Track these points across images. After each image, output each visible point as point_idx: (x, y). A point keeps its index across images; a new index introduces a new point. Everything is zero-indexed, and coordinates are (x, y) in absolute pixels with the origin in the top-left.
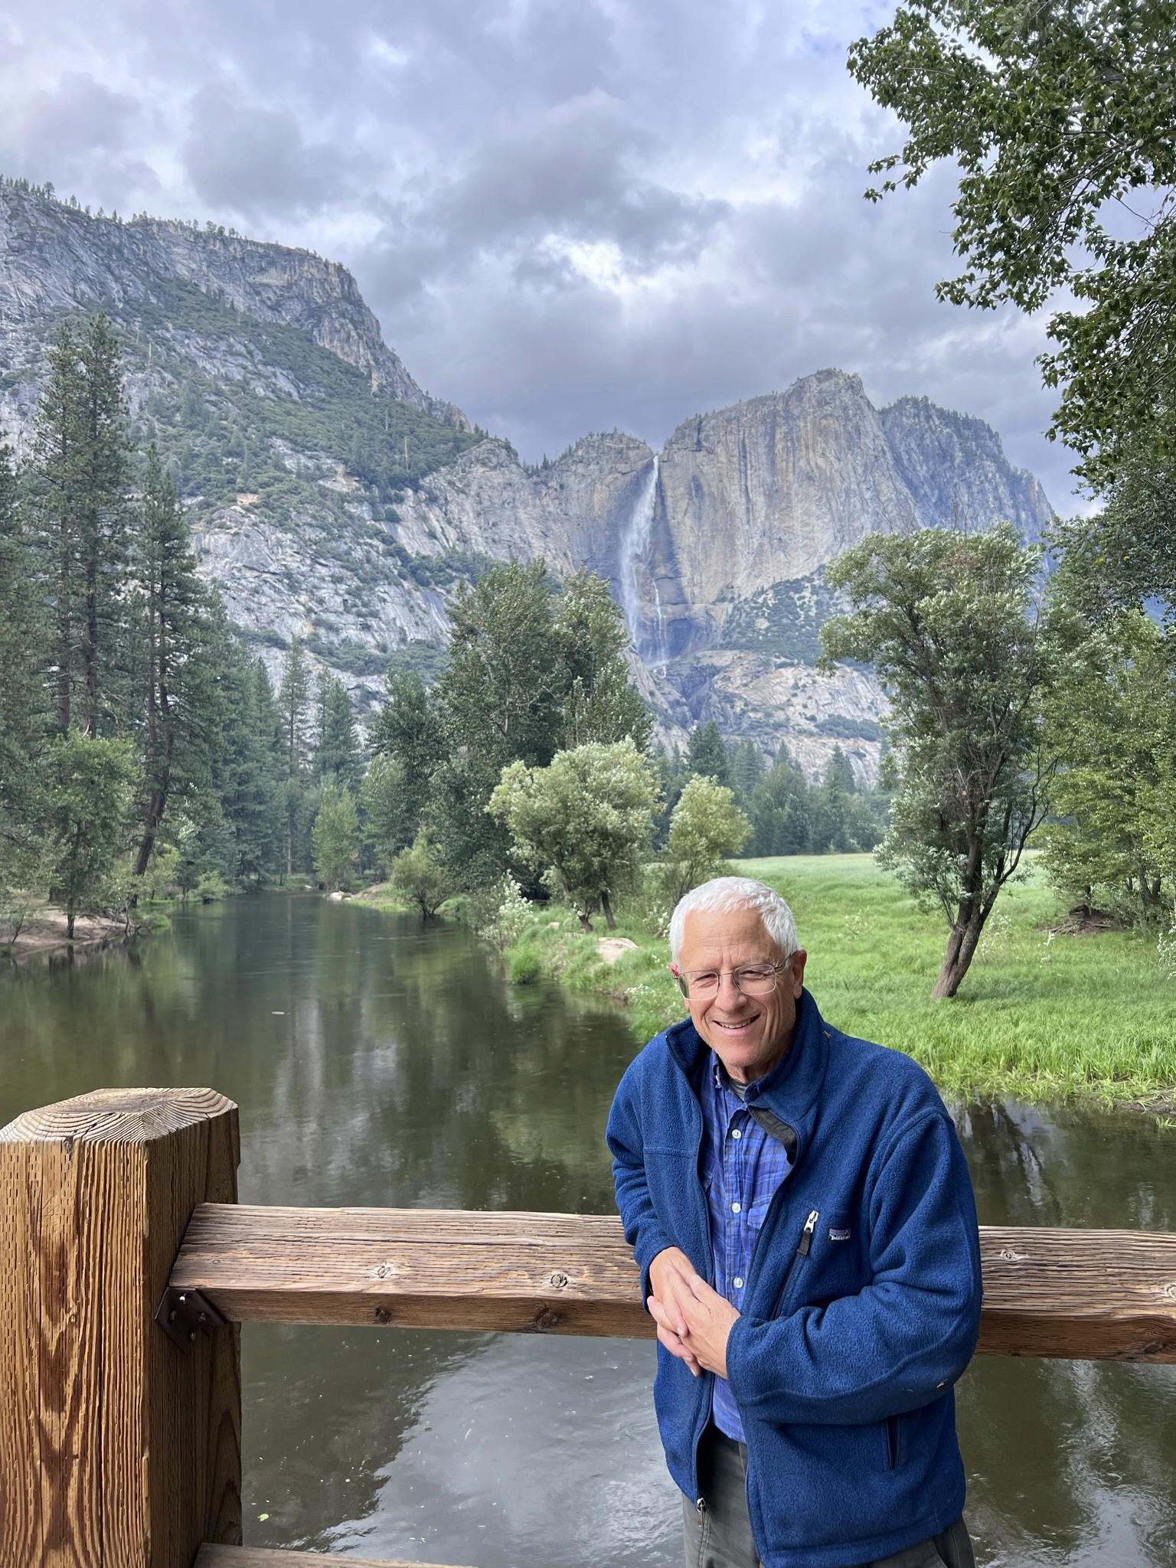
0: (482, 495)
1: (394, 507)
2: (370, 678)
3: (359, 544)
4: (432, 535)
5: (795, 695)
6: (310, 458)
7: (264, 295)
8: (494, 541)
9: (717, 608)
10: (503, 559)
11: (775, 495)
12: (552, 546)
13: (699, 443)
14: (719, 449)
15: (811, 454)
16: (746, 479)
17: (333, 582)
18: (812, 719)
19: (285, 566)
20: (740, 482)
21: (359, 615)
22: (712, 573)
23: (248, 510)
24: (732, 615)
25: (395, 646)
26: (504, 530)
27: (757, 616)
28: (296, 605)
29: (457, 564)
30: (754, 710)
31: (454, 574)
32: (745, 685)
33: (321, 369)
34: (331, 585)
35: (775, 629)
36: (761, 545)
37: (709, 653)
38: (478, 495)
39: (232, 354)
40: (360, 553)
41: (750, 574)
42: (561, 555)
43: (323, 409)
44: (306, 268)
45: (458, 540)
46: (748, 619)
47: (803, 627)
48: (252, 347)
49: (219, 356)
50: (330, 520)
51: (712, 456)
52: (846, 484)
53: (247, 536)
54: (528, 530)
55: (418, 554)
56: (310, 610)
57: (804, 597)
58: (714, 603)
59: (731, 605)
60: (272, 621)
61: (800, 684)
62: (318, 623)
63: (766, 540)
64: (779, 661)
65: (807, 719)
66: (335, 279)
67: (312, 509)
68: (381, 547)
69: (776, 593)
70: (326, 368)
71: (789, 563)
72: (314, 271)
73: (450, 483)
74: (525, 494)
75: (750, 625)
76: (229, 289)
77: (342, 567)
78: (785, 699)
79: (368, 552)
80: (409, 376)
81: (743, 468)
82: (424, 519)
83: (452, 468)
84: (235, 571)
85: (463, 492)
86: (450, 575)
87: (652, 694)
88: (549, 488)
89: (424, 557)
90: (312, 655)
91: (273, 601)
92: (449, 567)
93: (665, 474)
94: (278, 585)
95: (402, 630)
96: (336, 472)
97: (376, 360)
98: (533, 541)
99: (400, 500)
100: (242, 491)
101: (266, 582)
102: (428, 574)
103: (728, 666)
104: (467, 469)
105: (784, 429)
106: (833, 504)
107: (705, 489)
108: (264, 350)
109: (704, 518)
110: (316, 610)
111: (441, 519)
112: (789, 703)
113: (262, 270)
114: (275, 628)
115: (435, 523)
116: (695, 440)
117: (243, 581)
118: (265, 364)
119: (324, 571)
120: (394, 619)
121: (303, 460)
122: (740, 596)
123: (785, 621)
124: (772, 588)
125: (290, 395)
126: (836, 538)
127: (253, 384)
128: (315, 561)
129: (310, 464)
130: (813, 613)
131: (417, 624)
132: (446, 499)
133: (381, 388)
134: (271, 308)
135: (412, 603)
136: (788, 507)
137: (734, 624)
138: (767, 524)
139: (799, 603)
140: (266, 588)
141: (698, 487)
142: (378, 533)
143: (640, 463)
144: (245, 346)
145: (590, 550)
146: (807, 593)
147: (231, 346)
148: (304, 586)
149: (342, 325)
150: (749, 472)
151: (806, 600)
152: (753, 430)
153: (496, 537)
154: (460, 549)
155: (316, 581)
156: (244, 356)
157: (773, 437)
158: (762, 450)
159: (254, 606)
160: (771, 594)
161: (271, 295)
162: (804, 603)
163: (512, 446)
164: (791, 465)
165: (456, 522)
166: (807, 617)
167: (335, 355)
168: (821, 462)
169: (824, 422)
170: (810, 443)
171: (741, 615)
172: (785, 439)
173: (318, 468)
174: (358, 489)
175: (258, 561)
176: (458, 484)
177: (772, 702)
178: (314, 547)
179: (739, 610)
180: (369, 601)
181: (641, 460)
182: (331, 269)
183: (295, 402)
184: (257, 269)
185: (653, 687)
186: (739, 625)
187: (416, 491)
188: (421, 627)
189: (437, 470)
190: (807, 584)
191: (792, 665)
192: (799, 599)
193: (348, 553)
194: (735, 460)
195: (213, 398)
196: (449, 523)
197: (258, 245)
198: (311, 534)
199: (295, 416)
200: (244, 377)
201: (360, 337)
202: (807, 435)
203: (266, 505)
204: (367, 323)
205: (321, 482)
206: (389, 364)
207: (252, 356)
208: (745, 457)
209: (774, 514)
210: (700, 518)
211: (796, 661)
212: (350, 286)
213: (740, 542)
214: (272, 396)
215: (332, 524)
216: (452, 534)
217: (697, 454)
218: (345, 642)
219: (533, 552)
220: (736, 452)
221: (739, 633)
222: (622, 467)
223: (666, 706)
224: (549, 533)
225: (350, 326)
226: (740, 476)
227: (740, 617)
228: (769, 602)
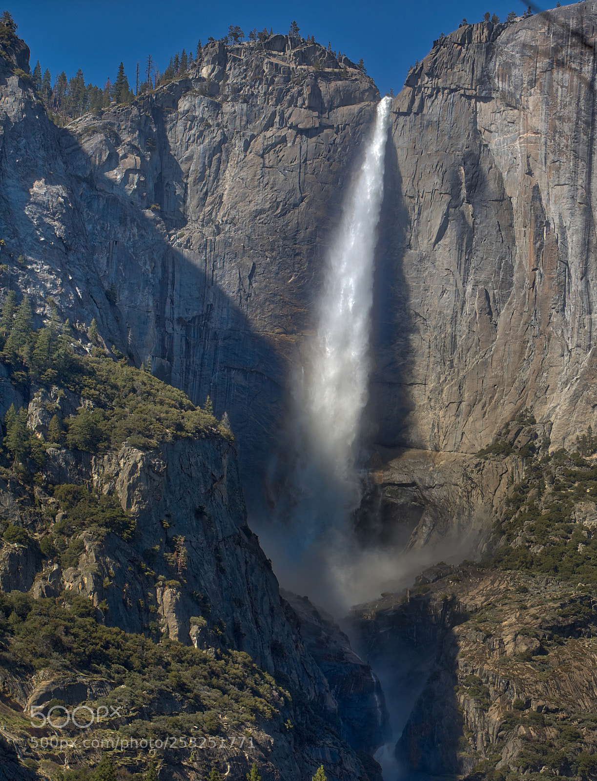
9: (488, 465)
13: (485, 80)
14: (532, 100)
16: (589, 175)
20: (573, 181)
22: (489, 382)
24: (523, 489)
41: (577, 395)
46: (556, 501)
58: (482, 454)
75: (560, 514)
93: (401, 143)
103: (487, 608)
107: (492, 186)
116: (478, 72)
122: (547, 443)
141: (476, 183)
143: (344, 110)
171: (543, 488)
181: (344, 103)
186: (534, 511)
194: (567, 128)
210: (471, 252)
217: (480, 104)
220: (570, 111)
221: (531, 530)
226: (576, 166)
227: (540, 494)
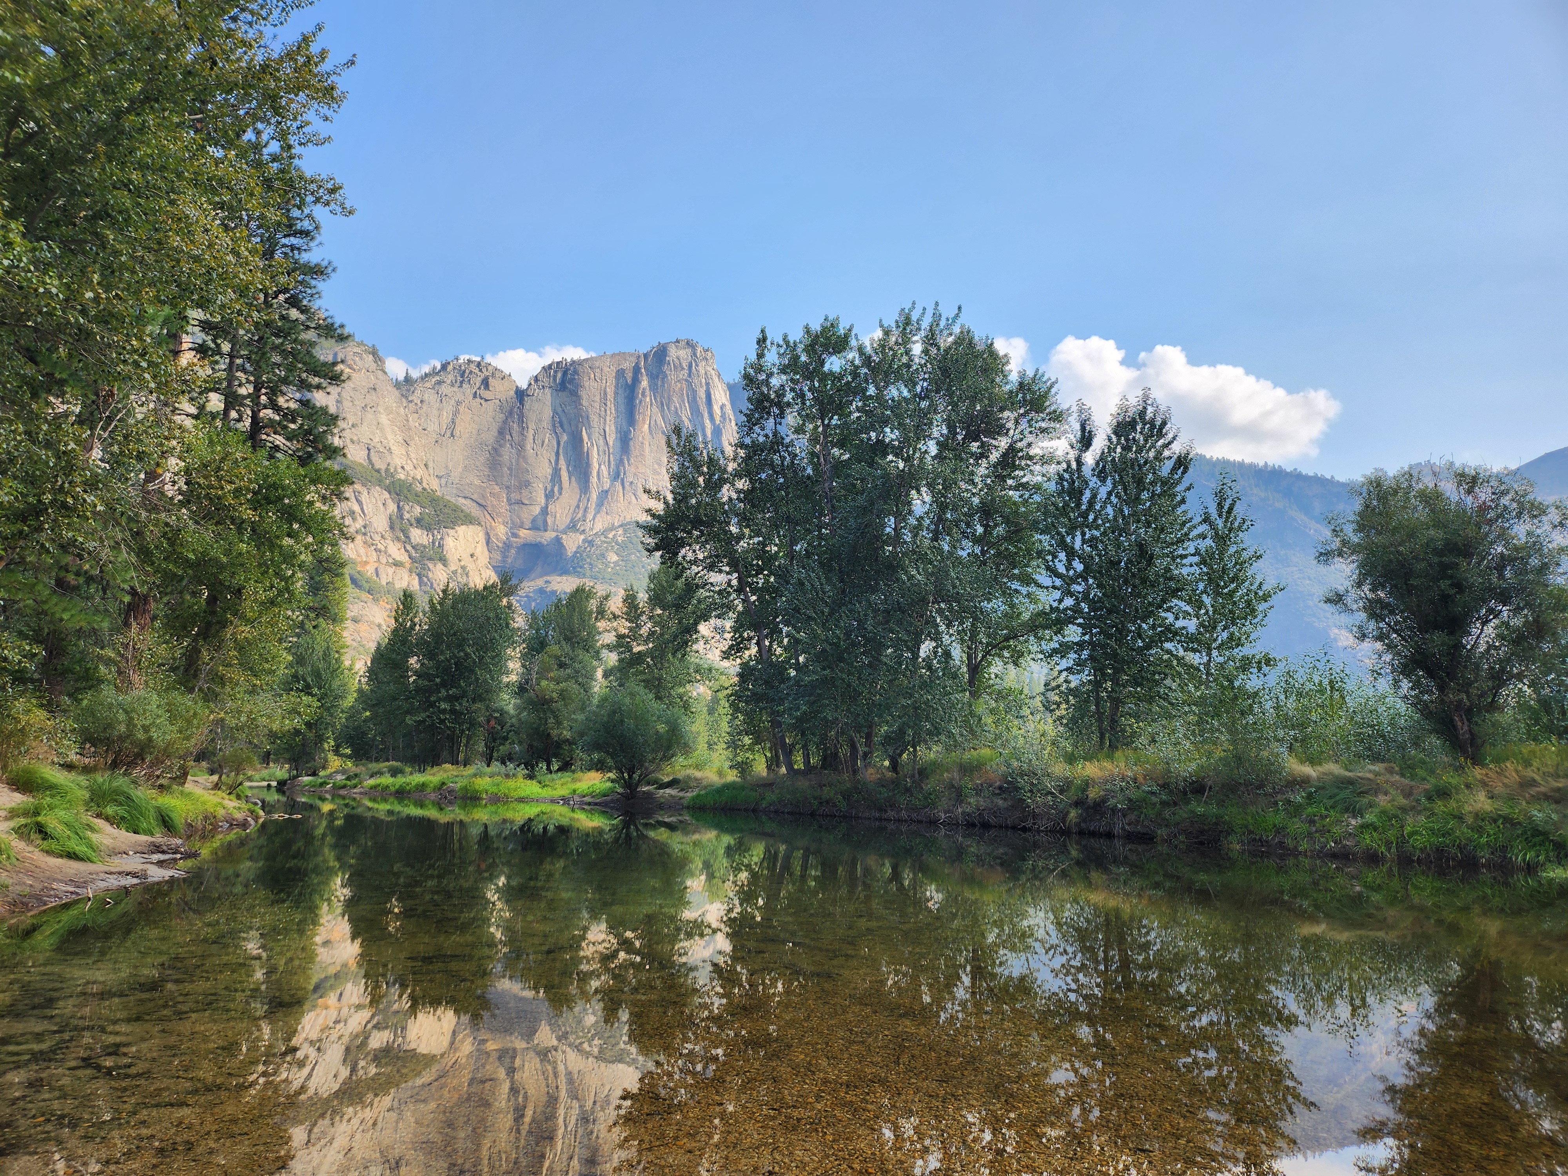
9: (568, 537)
11: (630, 443)
12: (413, 456)
13: (563, 383)
14: (583, 393)
16: (605, 424)
20: (599, 426)
24: (583, 546)
26: (365, 433)
27: (607, 549)
35: (623, 563)
36: (614, 486)
37: (559, 579)
42: (423, 467)
46: (597, 552)
51: (574, 398)
54: (390, 437)
58: (565, 533)
59: (582, 537)
63: (620, 481)
69: (626, 531)
75: (600, 557)
81: (603, 413)
88: (411, 401)
93: (527, 407)
98: (394, 447)
105: (643, 384)
107: (565, 427)
116: (560, 381)
122: (591, 529)
123: (632, 557)
124: (621, 526)
136: (641, 455)
137: (584, 555)
138: (622, 468)
141: (559, 425)
143: (504, 393)
150: (608, 418)
152: (615, 381)
153: (355, 438)
157: (633, 391)
158: (622, 400)
160: (620, 531)
164: (647, 418)
169: (679, 385)
170: (666, 401)
171: (592, 546)
172: (643, 394)
179: (589, 541)
181: (505, 390)
186: (589, 556)
208: (606, 404)
209: (629, 459)
213: (594, 480)
217: (560, 393)
219: (392, 459)
221: (589, 563)
222: (487, 394)
224: (412, 443)
227: (591, 549)
228: (619, 539)
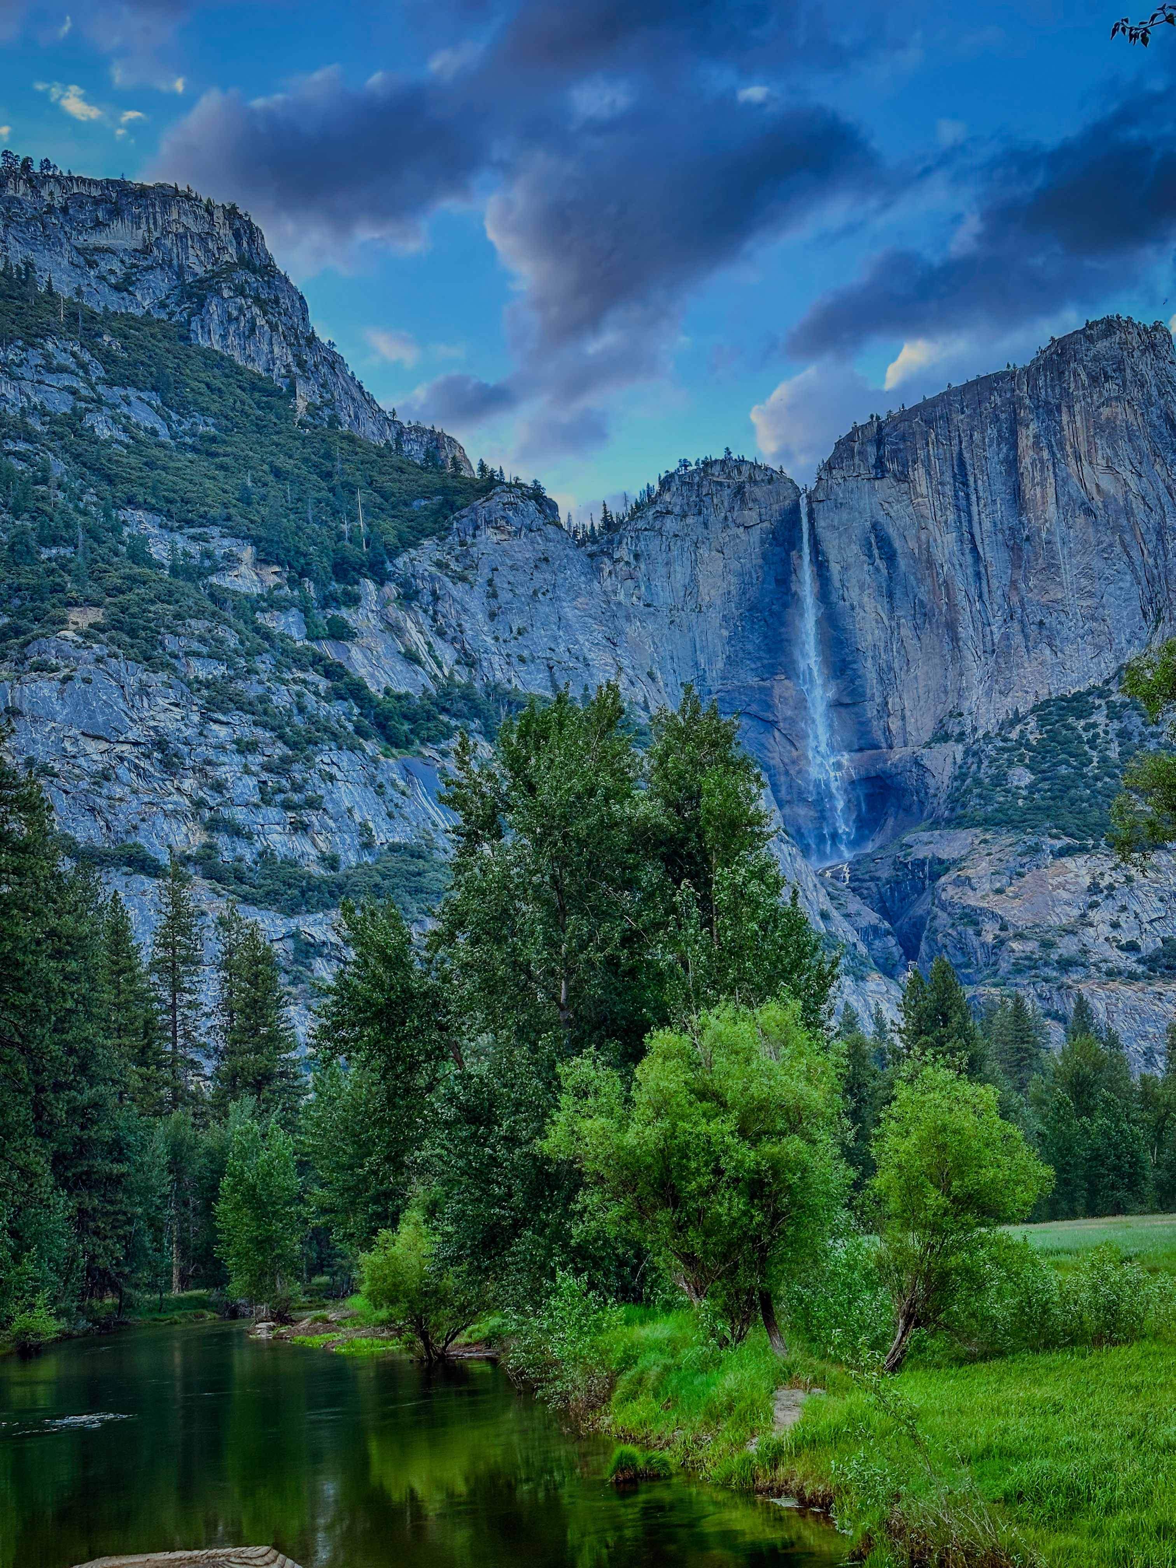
0: (497, 581)
1: (344, 613)
2: (310, 918)
3: (284, 682)
4: (411, 658)
5: (1094, 905)
6: (194, 538)
7: (104, 266)
8: (522, 660)
9: (934, 753)
10: (540, 691)
11: (1026, 546)
12: (626, 662)
13: (879, 464)
14: (917, 473)
15: (1087, 469)
16: (970, 521)
17: (240, 752)
18: (1132, 947)
19: (155, 728)
20: (959, 528)
21: (287, 806)
22: (920, 692)
23: (87, 636)
24: (964, 764)
25: (353, 859)
26: (540, 640)
27: (1010, 763)
28: (176, 798)
29: (461, 705)
30: (1020, 936)
31: (453, 723)
32: (999, 891)
33: (208, 385)
34: (237, 758)
35: (1046, 785)
36: (1006, 637)
37: (925, 836)
38: (490, 583)
39: (50, 370)
40: (287, 698)
41: (991, 689)
42: (645, 678)
43: (215, 455)
44: (175, 216)
45: (458, 662)
46: (993, 771)
47: (1097, 778)
48: (86, 357)
49: (28, 375)
50: (233, 642)
51: (904, 486)
52: (1156, 517)
53: (87, 681)
54: (583, 637)
55: (387, 692)
56: (200, 804)
57: (1095, 725)
58: (927, 745)
59: (961, 747)
60: (135, 828)
61: (1103, 884)
62: (212, 826)
63: (1016, 626)
64: (1058, 844)
65: (1121, 948)
66: (225, 232)
67: (199, 626)
68: (323, 684)
69: (1043, 721)
70: (217, 383)
71: (1063, 664)
72: (189, 221)
73: (439, 564)
74: (574, 574)
75: (999, 780)
76: (42, 260)
77: (255, 724)
78: (1076, 912)
79: (300, 695)
80: (361, 388)
81: (962, 502)
82: (395, 629)
83: (442, 539)
84: (67, 744)
85: (464, 579)
86: (447, 726)
87: (825, 916)
88: (618, 561)
89: (399, 698)
90: (206, 882)
91: (135, 792)
92: (445, 710)
93: (822, 523)
94: (143, 763)
95: (364, 826)
96: (239, 560)
97: (301, 364)
98: (590, 656)
99: (353, 600)
100: (72, 603)
101: (121, 759)
102: (407, 727)
103: (962, 859)
104: (469, 540)
105: (1033, 427)
106: (1135, 554)
107: (897, 545)
108: (107, 358)
109: (898, 594)
110: (212, 803)
111: (426, 628)
112: (1084, 921)
113: (98, 225)
114: (141, 841)
115: (417, 637)
116: (872, 460)
117: (82, 761)
118: (111, 384)
119: (223, 732)
120: (350, 810)
121: (181, 543)
122: (975, 729)
123: (1063, 770)
124: (1033, 711)
125: (154, 433)
126: (1145, 614)
127: (89, 420)
128: (207, 718)
129: (194, 549)
130: (1114, 752)
131: (390, 815)
132: (434, 593)
133: (313, 410)
134: (117, 288)
135: (380, 779)
136: (1050, 565)
137: (969, 781)
138: (1015, 599)
139: (1085, 736)
140: (122, 771)
141: (884, 543)
142: (317, 660)
143: (776, 506)
144: (74, 355)
145: (696, 665)
146: (1100, 718)
147: (47, 356)
148: (188, 762)
149: (240, 309)
150: (974, 509)
151: (1100, 730)
152: (976, 436)
153: (526, 653)
154: (461, 678)
155: (211, 754)
156: (72, 373)
157: (1014, 446)
158: (996, 467)
159: (102, 802)
160: (1032, 723)
161: (116, 266)
162: (1096, 736)
163: (548, 494)
164: (1051, 491)
165: (450, 633)
166: (1104, 760)
167: (230, 359)
168: (1106, 483)
169: (1105, 412)
170: (1083, 449)
171: (980, 762)
172: (1036, 445)
173: (207, 555)
174: (278, 587)
175: (107, 723)
176: (453, 565)
177: (1053, 920)
178: (205, 692)
179: (975, 754)
180: (305, 781)
181: (776, 501)
182: (218, 215)
183: (162, 446)
184: (90, 224)
185: (826, 904)
186: (978, 782)
187: (381, 583)
188: (399, 824)
189: (415, 545)
190: (1097, 702)
191: (1083, 849)
192: (1085, 729)
193: (262, 700)
194: (948, 490)
195: (22, 447)
196: (441, 633)
197: (91, 183)
198: (199, 670)
199: (164, 468)
200: (74, 409)
201: (273, 327)
202: (1075, 435)
203: (117, 625)
204: (285, 303)
205: (213, 579)
206: (324, 370)
207: (86, 372)
208: (965, 484)
209: (1026, 579)
210: (890, 596)
211: (1091, 842)
212: (252, 240)
213: (966, 631)
214: (123, 437)
215: (236, 651)
216: (448, 654)
217: (877, 483)
218: (265, 856)
219: (591, 675)
220: (948, 478)
221: (979, 796)
222: (746, 517)
223: (853, 937)
224: (621, 640)
225: (256, 310)
226: (959, 516)
227: (979, 768)
228: (1031, 737)
